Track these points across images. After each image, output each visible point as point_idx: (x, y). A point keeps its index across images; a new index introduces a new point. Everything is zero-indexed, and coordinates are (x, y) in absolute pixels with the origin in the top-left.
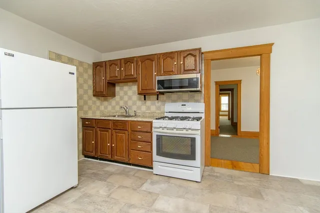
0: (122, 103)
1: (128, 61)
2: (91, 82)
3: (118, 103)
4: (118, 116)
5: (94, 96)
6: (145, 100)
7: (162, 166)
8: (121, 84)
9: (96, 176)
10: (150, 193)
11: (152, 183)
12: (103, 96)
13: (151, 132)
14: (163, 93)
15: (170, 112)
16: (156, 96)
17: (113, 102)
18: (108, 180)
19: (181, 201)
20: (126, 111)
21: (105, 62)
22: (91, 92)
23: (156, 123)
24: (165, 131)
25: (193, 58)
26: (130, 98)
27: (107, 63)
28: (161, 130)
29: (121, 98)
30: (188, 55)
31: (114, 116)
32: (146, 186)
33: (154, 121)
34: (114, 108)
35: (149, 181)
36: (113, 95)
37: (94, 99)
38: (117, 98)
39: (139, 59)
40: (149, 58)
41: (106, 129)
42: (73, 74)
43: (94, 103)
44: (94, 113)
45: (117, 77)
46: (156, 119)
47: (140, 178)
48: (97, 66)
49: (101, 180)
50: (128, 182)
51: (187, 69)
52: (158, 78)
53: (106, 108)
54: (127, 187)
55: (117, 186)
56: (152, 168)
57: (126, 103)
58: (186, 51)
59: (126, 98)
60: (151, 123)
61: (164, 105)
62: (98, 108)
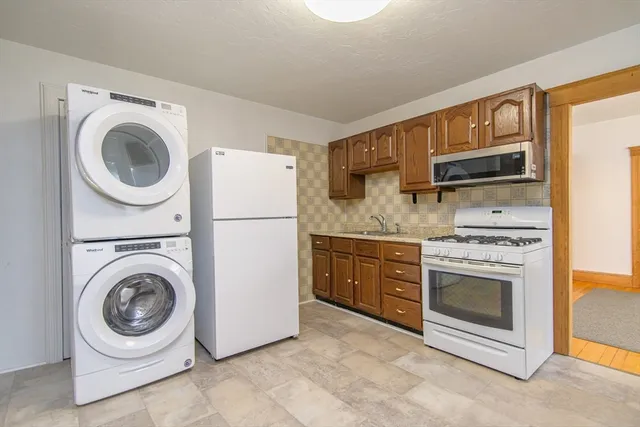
0: (376, 211)
1: (383, 132)
2: (325, 176)
3: (369, 209)
4: (369, 233)
5: (331, 198)
6: (415, 202)
7: (439, 329)
8: (374, 175)
9: (326, 329)
10: (407, 373)
11: (420, 359)
12: (344, 197)
13: (419, 265)
14: (451, 189)
15: (465, 227)
16: (436, 195)
17: (361, 207)
18: (344, 339)
20: (382, 225)
21: (347, 139)
22: (325, 193)
23: (429, 248)
24: (446, 263)
25: (514, 110)
26: (390, 200)
27: (350, 141)
28: (436, 261)
29: (375, 201)
30: (502, 104)
31: (362, 233)
32: (405, 361)
33: (424, 243)
34: (362, 218)
35: (412, 354)
36: (362, 196)
37: (331, 203)
38: (368, 200)
39: (401, 128)
40: (421, 122)
41: (345, 254)
42: (291, 168)
43: (331, 209)
44: (330, 226)
46: (430, 239)
47: (397, 346)
48: (334, 147)
50: (373, 348)
51: (501, 134)
52: (434, 160)
53: (350, 218)
54: (369, 355)
55: (354, 350)
56: (421, 333)
57: (383, 208)
58: (499, 95)
59: (383, 201)
60: (419, 246)
61: (454, 213)
62: (337, 218)
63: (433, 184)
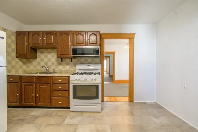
0: (42, 64)
1: (49, 33)
2: (14, 46)
3: (39, 64)
4: (40, 73)
5: (17, 57)
6: (62, 61)
7: (76, 105)
8: (42, 50)
10: (71, 125)
11: (72, 118)
12: (26, 57)
13: (68, 84)
14: (75, 57)
15: (80, 70)
16: (71, 59)
17: (35, 63)
18: (35, 122)
19: (93, 126)
20: (47, 69)
21: (29, 32)
22: (14, 55)
23: (72, 77)
24: (79, 82)
25: (95, 37)
26: (50, 60)
27: (31, 33)
28: (76, 82)
29: (42, 60)
30: (92, 34)
31: (37, 73)
32: (67, 121)
33: (71, 76)
34: (35, 67)
35: (68, 117)
36: (35, 58)
37: (17, 60)
38: (38, 60)
39: (58, 33)
40: (65, 33)
41: (31, 83)
43: (17, 63)
44: (17, 71)
45: (39, 44)
46: (73, 74)
47: (61, 116)
49: (28, 123)
50: (52, 121)
51: (92, 43)
52: (73, 47)
53: (28, 67)
55: (44, 126)
56: (69, 108)
57: (46, 63)
58: (91, 31)
59: (46, 60)
60: (69, 77)
61: (75, 65)
62: (21, 67)
63: (72, 55)
